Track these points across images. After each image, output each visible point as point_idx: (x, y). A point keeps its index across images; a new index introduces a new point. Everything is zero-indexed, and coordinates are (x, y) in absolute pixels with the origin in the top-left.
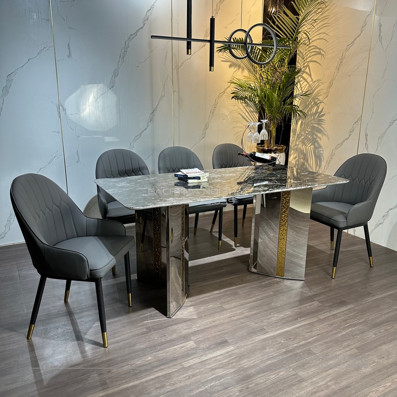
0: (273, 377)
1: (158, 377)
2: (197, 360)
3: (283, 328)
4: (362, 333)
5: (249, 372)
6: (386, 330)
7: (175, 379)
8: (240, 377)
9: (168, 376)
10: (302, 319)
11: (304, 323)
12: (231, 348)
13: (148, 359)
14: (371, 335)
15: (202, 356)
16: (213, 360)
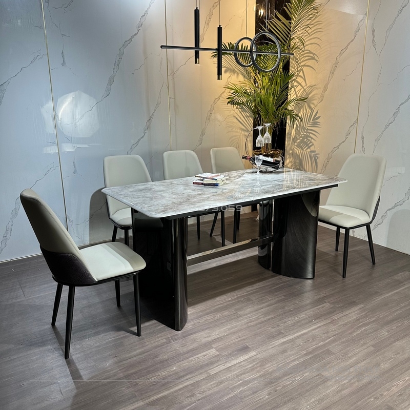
0: (298, 378)
1: (186, 386)
2: (222, 367)
3: (300, 331)
4: (375, 331)
5: (274, 375)
6: (397, 327)
7: (203, 387)
8: (266, 380)
9: (196, 385)
10: (316, 321)
11: (319, 325)
12: (253, 353)
13: (173, 369)
14: (384, 333)
15: (226, 362)
16: (237, 366)
